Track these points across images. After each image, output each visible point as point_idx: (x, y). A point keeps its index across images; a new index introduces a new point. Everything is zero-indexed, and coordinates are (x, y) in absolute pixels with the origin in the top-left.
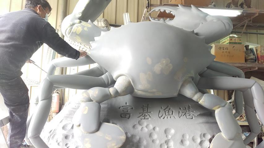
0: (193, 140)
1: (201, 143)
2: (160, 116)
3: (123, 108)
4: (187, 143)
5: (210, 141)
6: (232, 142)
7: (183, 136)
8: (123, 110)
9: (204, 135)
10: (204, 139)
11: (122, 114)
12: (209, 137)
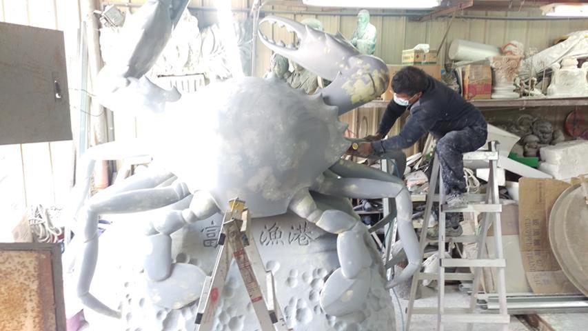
0: (304, 277)
1: (313, 283)
2: (262, 240)
3: (208, 231)
4: (295, 283)
5: (326, 279)
6: (353, 281)
7: (291, 272)
8: (208, 234)
9: (319, 271)
10: (317, 277)
11: (205, 241)
12: (325, 273)
